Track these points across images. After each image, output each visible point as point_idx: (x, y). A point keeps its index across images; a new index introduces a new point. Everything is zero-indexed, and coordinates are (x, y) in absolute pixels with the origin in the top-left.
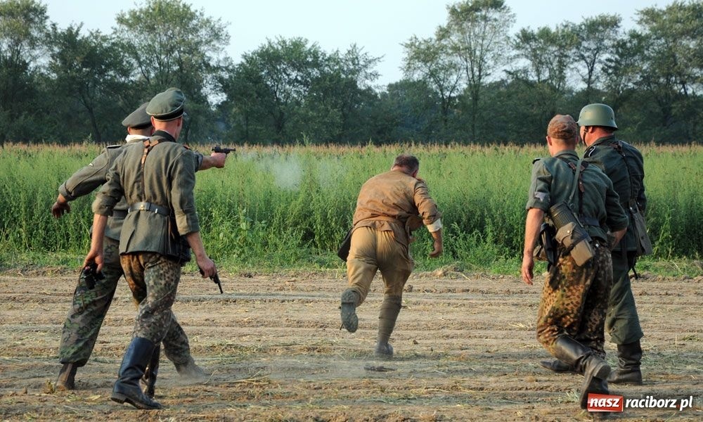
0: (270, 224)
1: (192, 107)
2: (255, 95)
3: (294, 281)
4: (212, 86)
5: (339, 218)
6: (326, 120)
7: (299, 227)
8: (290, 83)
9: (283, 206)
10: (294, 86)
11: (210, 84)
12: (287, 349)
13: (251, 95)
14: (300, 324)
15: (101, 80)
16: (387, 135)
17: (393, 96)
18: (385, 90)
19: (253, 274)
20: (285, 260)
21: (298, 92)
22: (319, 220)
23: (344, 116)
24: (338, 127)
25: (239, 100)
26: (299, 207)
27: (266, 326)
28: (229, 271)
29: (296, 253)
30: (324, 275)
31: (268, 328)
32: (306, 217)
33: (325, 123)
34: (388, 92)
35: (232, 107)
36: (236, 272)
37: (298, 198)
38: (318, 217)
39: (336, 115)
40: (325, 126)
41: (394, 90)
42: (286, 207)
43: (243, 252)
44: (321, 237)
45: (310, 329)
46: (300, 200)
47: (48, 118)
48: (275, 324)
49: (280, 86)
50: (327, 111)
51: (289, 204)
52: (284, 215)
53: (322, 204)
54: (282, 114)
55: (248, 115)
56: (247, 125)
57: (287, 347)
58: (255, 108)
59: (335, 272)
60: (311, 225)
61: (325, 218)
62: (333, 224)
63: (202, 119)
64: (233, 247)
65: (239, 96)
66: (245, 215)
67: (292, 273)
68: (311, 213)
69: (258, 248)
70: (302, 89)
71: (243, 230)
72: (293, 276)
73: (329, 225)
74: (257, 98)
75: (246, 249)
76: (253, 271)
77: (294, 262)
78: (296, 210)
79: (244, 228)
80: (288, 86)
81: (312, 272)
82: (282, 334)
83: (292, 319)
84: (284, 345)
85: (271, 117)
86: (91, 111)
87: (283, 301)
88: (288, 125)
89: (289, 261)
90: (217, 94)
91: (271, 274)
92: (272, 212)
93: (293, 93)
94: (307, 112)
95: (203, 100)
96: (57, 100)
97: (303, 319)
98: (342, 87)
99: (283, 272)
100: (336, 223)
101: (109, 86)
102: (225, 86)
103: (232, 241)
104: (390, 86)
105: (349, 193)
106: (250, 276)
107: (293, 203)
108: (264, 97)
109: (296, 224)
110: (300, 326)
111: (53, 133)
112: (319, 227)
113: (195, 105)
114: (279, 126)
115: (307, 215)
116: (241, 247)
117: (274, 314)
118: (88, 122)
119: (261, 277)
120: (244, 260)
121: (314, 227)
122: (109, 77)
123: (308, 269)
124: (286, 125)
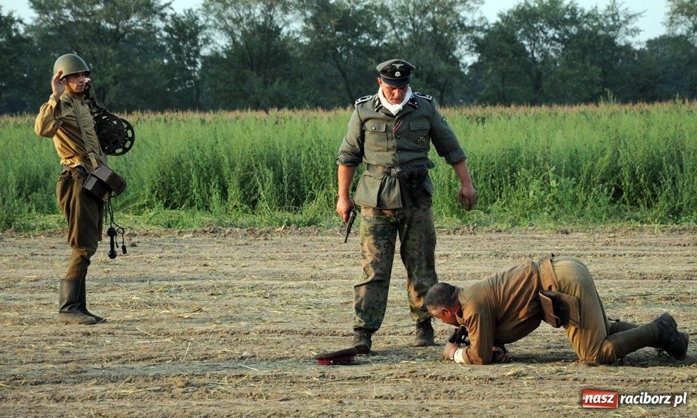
0: (578, 181)
1: (446, 68)
2: (511, 55)
3: (614, 237)
4: (467, 47)
5: (648, 174)
6: (585, 78)
7: (607, 184)
8: (546, 41)
9: (590, 163)
10: (551, 44)
11: (465, 45)
12: (645, 299)
13: (507, 55)
14: (643, 276)
15: (355, 44)
16: (650, 92)
17: (652, 52)
18: (644, 46)
19: (569, 231)
20: (597, 218)
21: (556, 51)
22: (627, 177)
23: (604, 74)
24: (598, 85)
25: (495, 60)
26: (606, 164)
27: (610, 278)
28: (544, 229)
29: (607, 210)
30: (641, 230)
31: (611, 281)
32: (613, 174)
33: (584, 82)
34: (647, 49)
35: (487, 67)
36: (551, 229)
37: (605, 154)
38: (626, 173)
39: (595, 72)
40: (584, 85)
41: (653, 46)
42: (593, 165)
43: (554, 209)
44: (629, 193)
45: (655, 281)
46: (607, 157)
47: (302, 83)
48: (618, 277)
49: (536, 45)
50: (586, 69)
51: (596, 160)
52: (591, 172)
53: (630, 160)
54: (539, 74)
55: (504, 76)
56: (503, 86)
57: (645, 296)
58: (511, 68)
59: (654, 228)
60: (619, 182)
61: (633, 175)
62: (642, 180)
63: (457, 81)
64: (544, 205)
65: (494, 56)
66: (554, 172)
67: (609, 229)
68: (618, 170)
69: (568, 205)
70: (560, 47)
71: (553, 188)
72: (610, 233)
73: (638, 181)
74: (513, 57)
75: (556, 206)
76: (569, 228)
77: (606, 219)
78: (604, 166)
79: (554, 186)
80: (545, 45)
81: (629, 228)
82: (628, 286)
83: (634, 271)
84: (641, 295)
85: (528, 77)
86: (344, 75)
87: (614, 256)
88: (546, 84)
89: (601, 218)
90: (472, 55)
91: (587, 231)
92: (578, 169)
93: (550, 51)
94: (565, 69)
95: (456, 61)
96: (312, 65)
97: (646, 271)
98: (602, 44)
99: (599, 228)
100: (645, 179)
101: (362, 49)
102: (480, 46)
103: (542, 199)
104: (649, 42)
105: (656, 149)
106: (567, 233)
107: (601, 159)
108: (520, 56)
109: (603, 181)
110: (644, 279)
111: (307, 99)
112: (628, 184)
113: (450, 66)
114: (537, 85)
115: (614, 171)
116: (552, 205)
117: (614, 267)
118: (341, 86)
119: (578, 234)
120: (555, 218)
121: (623, 184)
122: (363, 41)
123: (625, 225)
124: (543, 84)
